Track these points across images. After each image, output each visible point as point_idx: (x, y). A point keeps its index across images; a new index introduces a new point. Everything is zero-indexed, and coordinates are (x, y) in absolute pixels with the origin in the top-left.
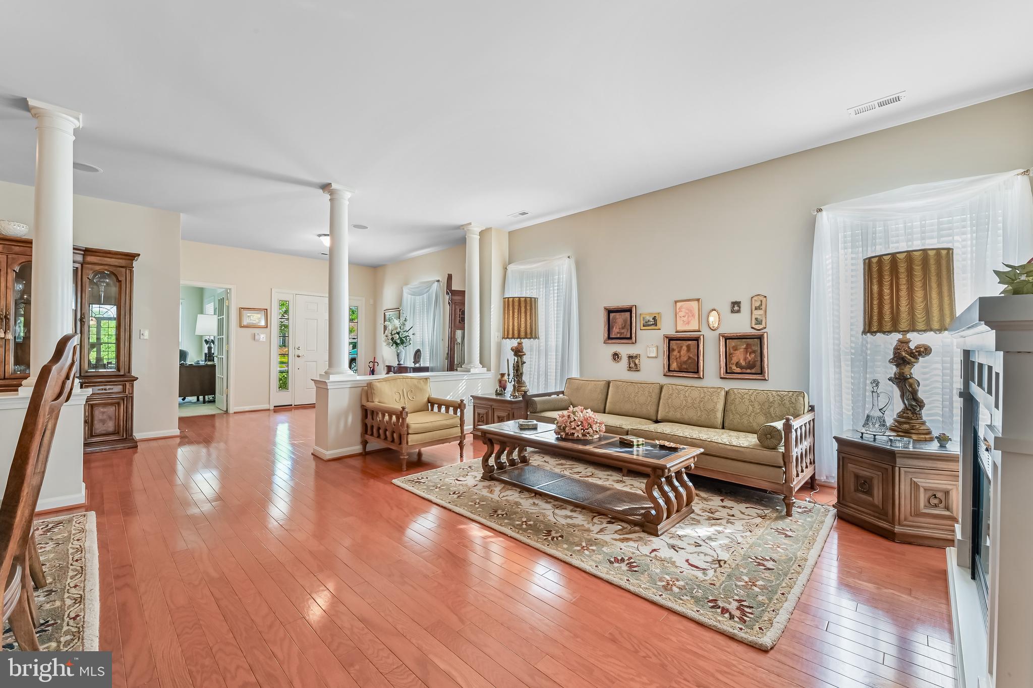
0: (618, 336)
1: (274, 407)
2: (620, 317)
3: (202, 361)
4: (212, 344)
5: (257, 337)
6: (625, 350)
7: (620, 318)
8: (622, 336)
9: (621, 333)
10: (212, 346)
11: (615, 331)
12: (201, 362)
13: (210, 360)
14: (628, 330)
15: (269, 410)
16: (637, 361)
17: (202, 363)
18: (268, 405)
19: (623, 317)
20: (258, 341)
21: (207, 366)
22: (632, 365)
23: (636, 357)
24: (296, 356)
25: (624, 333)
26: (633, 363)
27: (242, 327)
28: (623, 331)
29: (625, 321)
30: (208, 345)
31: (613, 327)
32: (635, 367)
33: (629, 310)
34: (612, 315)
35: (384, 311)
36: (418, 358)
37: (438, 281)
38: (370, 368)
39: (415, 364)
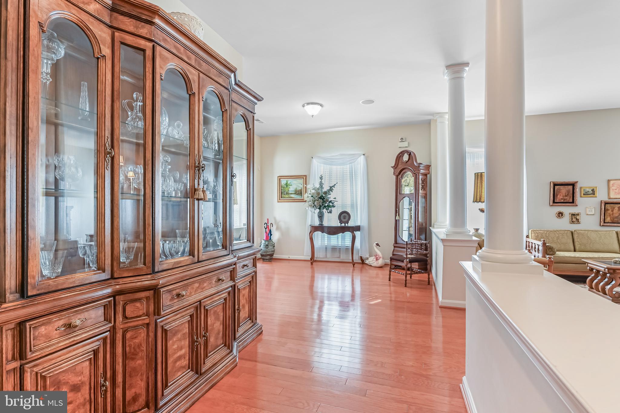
0: (562, 201)
2: (564, 188)
6: (567, 210)
7: (564, 190)
8: (565, 201)
9: (565, 200)
11: (559, 198)
14: (570, 197)
16: (578, 217)
19: (566, 189)
22: (574, 220)
23: (578, 215)
25: (567, 199)
26: (575, 218)
28: (566, 198)
29: (568, 191)
31: (557, 195)
32: (577, 221)
33: (573, 185)
34: (556, 187)
35: (278, 178)
36: (344, 218)
37: (364, 155)
38: (266, 229)
39: (341, 224)
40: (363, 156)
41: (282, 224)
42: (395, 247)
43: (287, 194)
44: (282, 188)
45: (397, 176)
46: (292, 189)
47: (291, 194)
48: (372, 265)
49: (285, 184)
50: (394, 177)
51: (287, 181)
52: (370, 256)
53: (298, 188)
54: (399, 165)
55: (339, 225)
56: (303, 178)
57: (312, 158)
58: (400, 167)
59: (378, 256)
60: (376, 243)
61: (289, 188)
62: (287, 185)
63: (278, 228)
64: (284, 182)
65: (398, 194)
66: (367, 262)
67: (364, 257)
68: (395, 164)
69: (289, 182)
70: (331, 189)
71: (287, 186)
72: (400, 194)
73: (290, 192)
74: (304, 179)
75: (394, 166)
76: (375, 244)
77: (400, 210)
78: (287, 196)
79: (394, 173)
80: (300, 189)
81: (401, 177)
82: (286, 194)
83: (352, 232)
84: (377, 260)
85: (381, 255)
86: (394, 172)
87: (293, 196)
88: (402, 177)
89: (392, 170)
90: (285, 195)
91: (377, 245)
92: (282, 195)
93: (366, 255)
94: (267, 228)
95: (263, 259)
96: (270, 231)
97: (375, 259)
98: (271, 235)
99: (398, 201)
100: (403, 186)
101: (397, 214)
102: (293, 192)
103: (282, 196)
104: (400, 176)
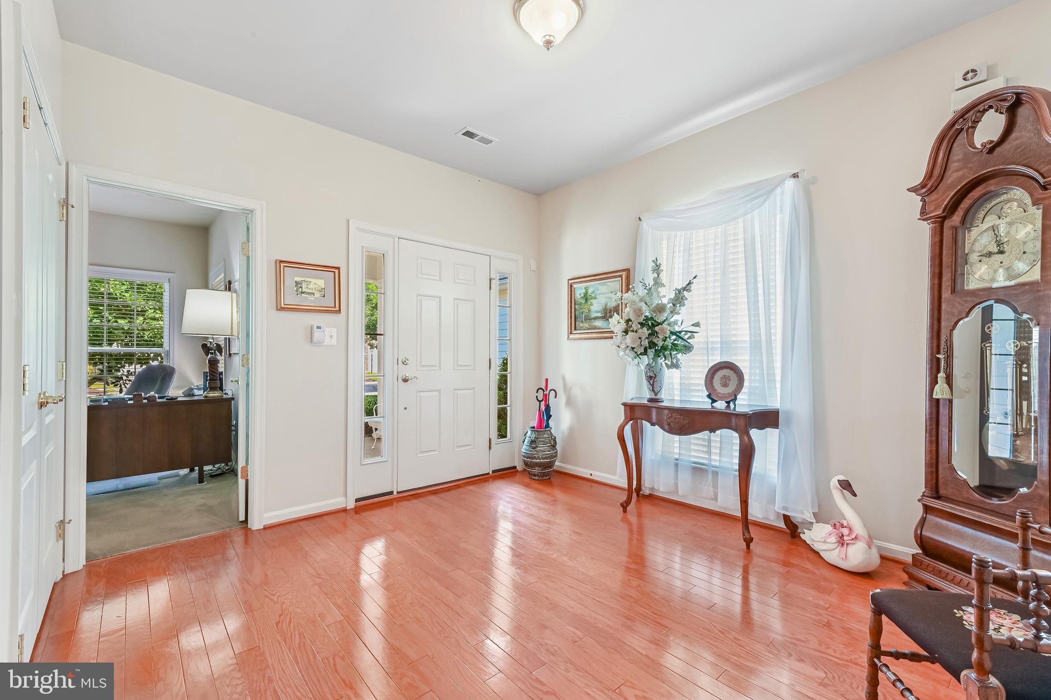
1: (357, 500)
3: (199, 389)
4: (218, 353)
5: (317, 335)
10: (219, 357)
12: (196, 392)
13: (212, 389)
15: (345, 510)
17: (199, 394)
18: (343, 499)
20: (320, 344)
21: (207, 401)
24: (400, 380)
27: (282, 309)
30: (210, 356)
35: (568, 282)
36: (725, 385)
37: (795, 176)
38: (540, 402)
39: (714, 401)
40: (790, 183)
41: (577, 392)
42: (927, 509)
43: (588, 319)
44: (576, 307)
45: (940, 222)
46: (596, 307)
47: (596, 318)
48: (822, 554)
49: (582, 295)
50: (926, 229)
51: (586, 289)
52: (819, 517)
53: (609, 304)
54: (948, 174)
55: (706, 405)
56: (621, 276)
57: (640, 219)
58: (957, 177)
59: (845, 531)
60: (842, 478)
61: (591, 304)
62: (586, 297)
63: (569, 403)
64: (579, 290)
65: (946, 294)
66: (807, 536)
67: (797, 516)
68: (929, 175)
69: (590, 291)
70: (679, 299)
71: (586, 300)
72: (953, 291)
73: (594, 315)
74: (622, 280)
75: (923, 185)
76: (834, 482)
77: (956, 362)
78: (586, 325)
79: (923, 212)
80: (614, 306)
81: (963, 221)
82: (585, 319)
83: (744, 433)
84: (841, 541)
85: (859, 528)
86: (923, 207)
87: (598, 323)
88: (967, 222)
89: (916, 201)
90: (582, 322)
91: (846, 485)
92: (577, 323)
93: (802, 513)
94: (542, 401)
95: (529, 473)
96: (548, 408)
97: (833, 539)
98: (549, 417)
99: (943, 324)
100: (974, 257)
101: (941, 375)
102: (599, 315)
103: (577, 325)
104: (956, 219)
